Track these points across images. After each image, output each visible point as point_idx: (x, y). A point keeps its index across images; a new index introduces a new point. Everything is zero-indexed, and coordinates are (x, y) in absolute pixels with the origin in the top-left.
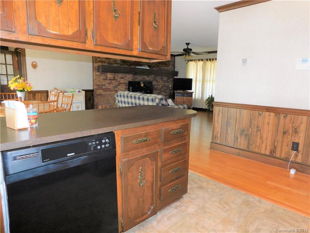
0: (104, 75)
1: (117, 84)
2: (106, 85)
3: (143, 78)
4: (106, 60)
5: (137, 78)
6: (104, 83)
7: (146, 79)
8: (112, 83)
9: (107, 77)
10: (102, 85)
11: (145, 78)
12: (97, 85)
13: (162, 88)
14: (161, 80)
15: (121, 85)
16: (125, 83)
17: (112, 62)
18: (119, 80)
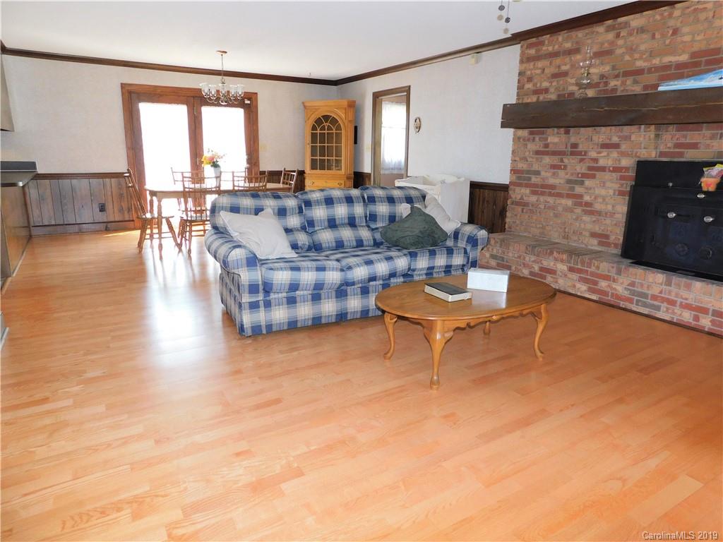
0: (540, 139)
1: (584, 171)
2: (543, 173)
4: (551, 82)
6: (536, 167)
8: (565, 167)
10: (528, 172)
12: (517, 172)
15: (598, 174)
16: (622, 168)
17: (573, 84)
18: (593, 154)
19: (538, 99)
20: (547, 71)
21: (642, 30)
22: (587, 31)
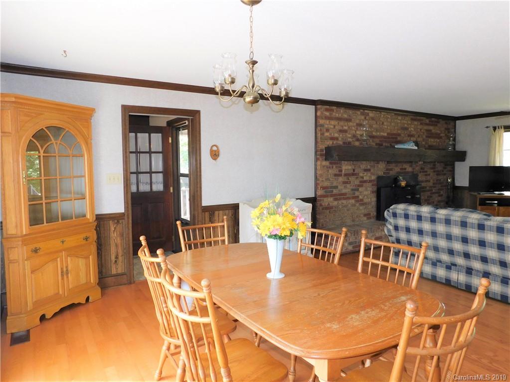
0: (336, 167)
1: (358, 183)
2: (339, 187)
3: (401, 169)
4: (339, 134)
5: (391, 170)
6: (335, 184)
7: (407, 170)
8: (350, 183)
9: (341, 171)
10: (331, 187)
11: (405, 169)
12: (324, 188)
13: (434, 187)
14: (432, 170)
15: (364, 184)
16: (372, 180)
17: (350, 137)
18: (361, 175)
19: (333, 143)
20: (336, 127)
21: (373, 119)
22: (354, 112)
